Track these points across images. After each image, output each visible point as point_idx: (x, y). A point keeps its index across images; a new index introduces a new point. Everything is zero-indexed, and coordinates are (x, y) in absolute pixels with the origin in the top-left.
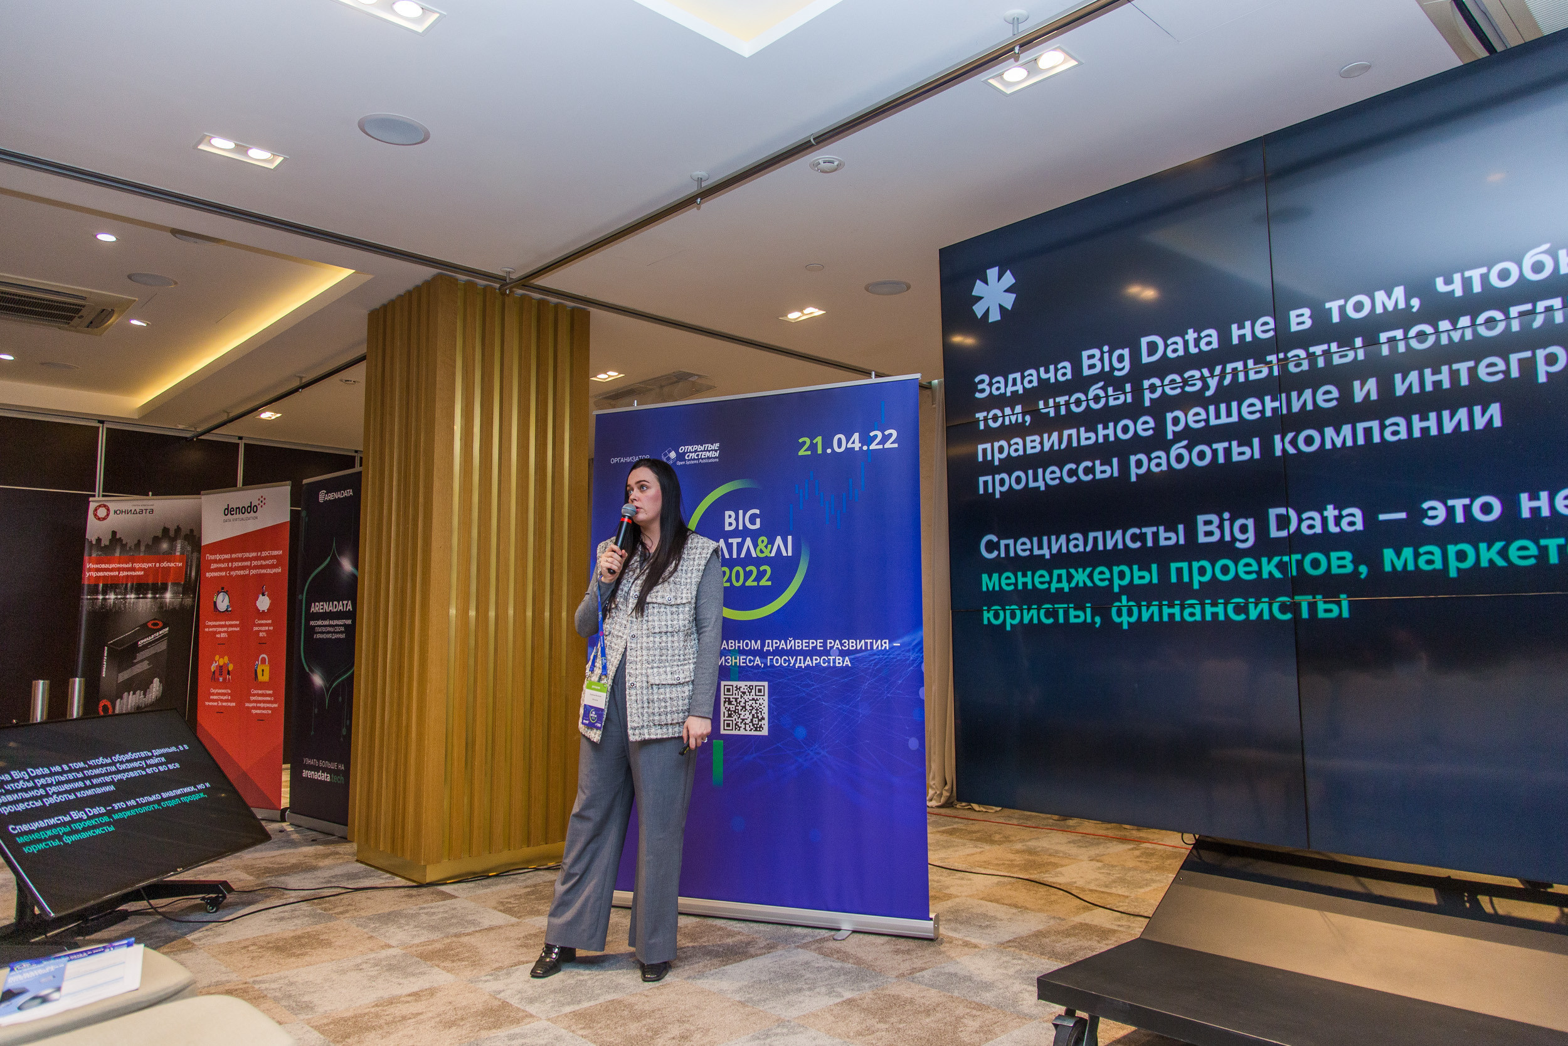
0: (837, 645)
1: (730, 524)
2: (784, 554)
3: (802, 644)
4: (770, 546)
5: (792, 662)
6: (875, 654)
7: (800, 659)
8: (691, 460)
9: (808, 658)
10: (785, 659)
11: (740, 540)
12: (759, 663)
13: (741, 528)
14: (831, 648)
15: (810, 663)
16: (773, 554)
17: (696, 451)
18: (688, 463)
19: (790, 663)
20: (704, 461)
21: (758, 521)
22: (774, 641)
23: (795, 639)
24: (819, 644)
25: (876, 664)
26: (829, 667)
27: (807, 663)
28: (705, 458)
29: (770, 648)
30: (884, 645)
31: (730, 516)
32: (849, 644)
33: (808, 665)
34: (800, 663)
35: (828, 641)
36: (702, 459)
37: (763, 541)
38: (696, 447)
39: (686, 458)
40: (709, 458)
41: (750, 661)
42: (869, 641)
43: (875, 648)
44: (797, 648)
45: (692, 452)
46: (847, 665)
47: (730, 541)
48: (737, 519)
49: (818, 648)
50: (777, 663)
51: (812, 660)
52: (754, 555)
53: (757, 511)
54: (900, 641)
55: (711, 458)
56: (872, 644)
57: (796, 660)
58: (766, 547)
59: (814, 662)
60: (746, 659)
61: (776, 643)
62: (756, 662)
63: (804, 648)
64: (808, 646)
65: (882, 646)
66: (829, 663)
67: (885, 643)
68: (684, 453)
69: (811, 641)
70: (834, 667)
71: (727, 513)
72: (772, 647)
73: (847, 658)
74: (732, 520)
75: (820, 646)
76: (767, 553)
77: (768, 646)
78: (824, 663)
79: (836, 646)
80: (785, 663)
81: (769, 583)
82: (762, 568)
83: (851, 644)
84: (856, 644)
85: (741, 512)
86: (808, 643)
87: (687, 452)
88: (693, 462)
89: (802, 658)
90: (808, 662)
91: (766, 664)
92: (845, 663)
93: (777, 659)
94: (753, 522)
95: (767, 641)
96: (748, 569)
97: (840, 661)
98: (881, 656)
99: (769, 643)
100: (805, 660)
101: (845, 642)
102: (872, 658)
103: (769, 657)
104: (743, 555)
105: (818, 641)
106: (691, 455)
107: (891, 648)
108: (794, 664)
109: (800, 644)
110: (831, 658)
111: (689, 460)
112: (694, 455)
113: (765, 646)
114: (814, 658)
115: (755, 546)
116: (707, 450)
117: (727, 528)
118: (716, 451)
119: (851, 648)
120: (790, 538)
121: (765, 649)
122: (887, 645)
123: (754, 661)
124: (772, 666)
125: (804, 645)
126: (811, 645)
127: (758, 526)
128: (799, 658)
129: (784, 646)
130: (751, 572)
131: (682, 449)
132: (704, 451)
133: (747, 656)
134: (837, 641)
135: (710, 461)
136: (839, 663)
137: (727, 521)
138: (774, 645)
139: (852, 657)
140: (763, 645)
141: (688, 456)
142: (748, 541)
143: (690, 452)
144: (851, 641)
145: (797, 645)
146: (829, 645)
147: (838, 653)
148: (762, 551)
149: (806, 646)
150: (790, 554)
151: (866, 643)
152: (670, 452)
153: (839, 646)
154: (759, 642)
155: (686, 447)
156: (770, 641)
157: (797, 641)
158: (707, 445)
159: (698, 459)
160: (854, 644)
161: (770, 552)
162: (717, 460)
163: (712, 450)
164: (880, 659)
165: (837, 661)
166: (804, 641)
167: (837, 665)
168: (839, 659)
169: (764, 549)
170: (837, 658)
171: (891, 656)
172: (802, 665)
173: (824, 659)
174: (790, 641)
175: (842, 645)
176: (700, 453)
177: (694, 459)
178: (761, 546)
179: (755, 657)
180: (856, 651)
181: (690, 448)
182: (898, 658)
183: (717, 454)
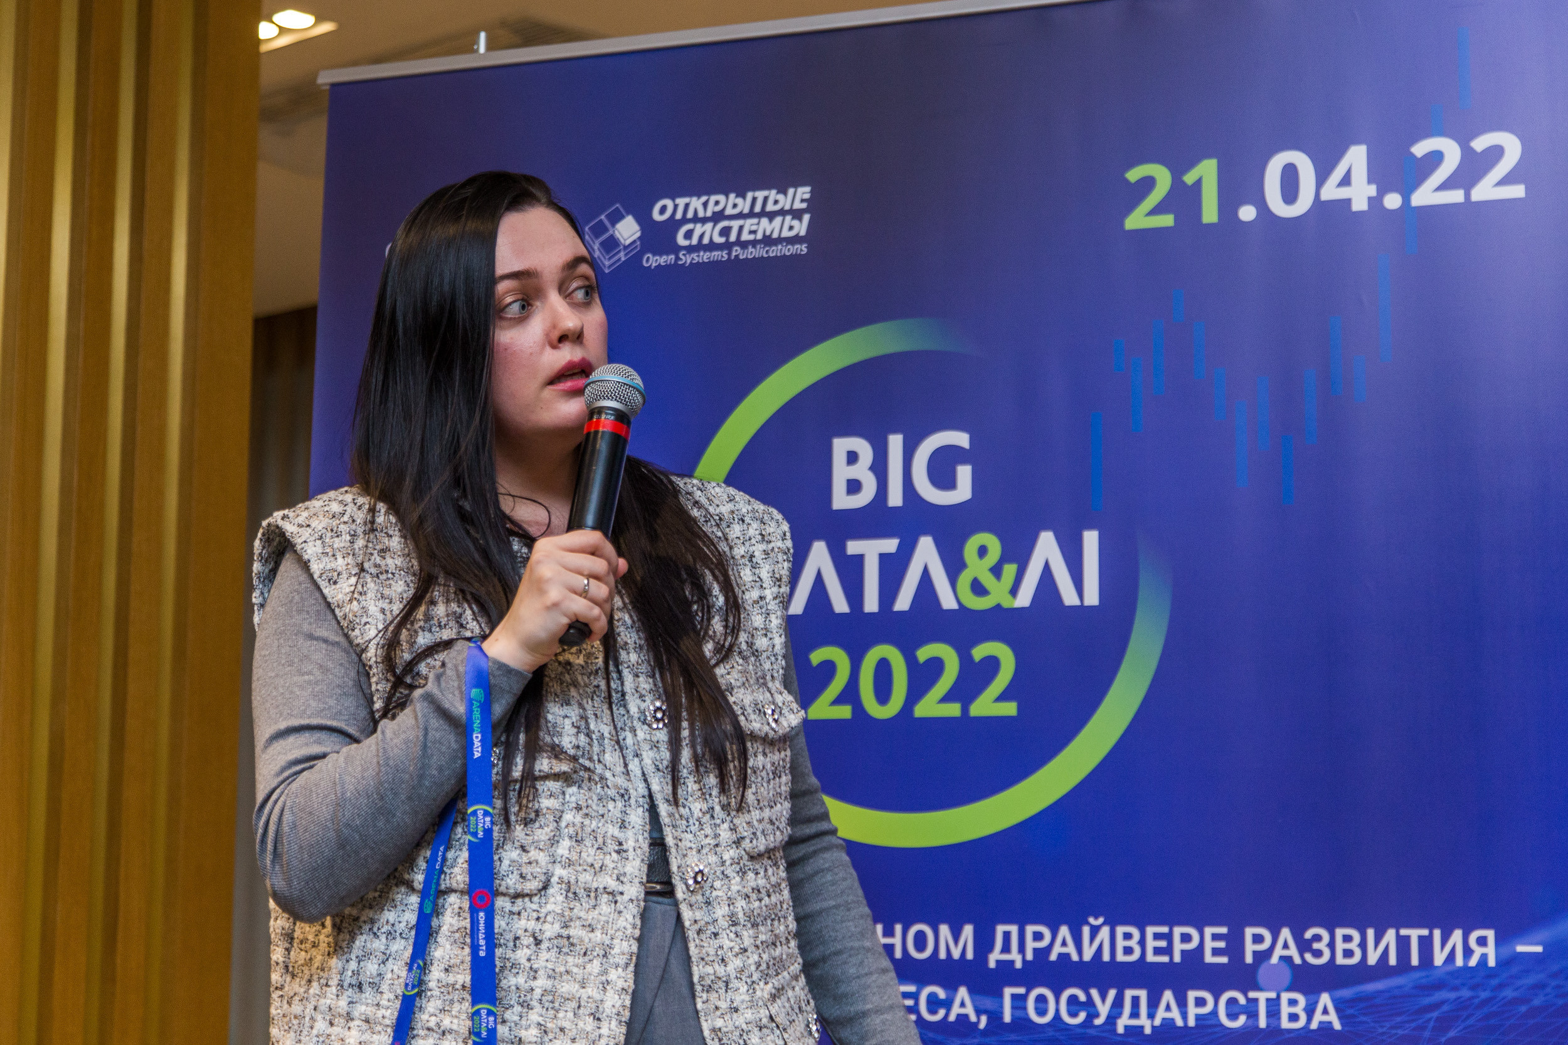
0: (1286, 941)
1: (854, 487)
2: (1069, 597)
3: (1142, 943)
4: (1010, 570)
5: (1104, 1009)
6: (1439, 985)
7: (1136, 1001)
8: (700, 247)
9: (1168, 996)
10: (1073, 1000)
11: (890, 545)
12: (969, 1010)
13: (895, 498)
14: (1262, 957)
15: (1175, 1014)
16: (1024, 599)
17: (718, 217)
18: (686, 259)
19: (1094, 1015)
20: (751, 253)
21: (964, 474)
22: (1030, 929)
23: (1112, 923)
24: (1209, 945)
25: (1444, 1024)
26: (1251, 1032)
27: (1161, 1014)
28: (754, 243)
29: (1015, 956)
30: (1478, 951)
31: (852, 457)
32: (1332, 945)
33: (1168, 1023)
34: (1135, 1014)
35: (1249, 932)
36: (744, 245)
37: (982, 551)
38: (719, 201)
39: (681, 241)
40: (768, 240)
41: (934, 1003)
42: (1414, 934)
43: (1439, 958)
44: (1121, 957)
45: (704, 220)
46: (1326, 1027)
47: (853, 547)
48: (880, 467)
49: (1209, 958)
50: (1042, 1012)
51: (1182, 1003)
52: (948, 602)
53: (961, 439)
54: (1545, 934)
55: (780, 240)
56: (1426, 944)
57: (1118, 1003)
58: (996, 571)
59: (1193, 1011)
60: (915, 996)
61: (1038, 936)
62: (956, 1010)
63: (1151, 958)
64: (1168, 951)
65: (1468, 952)
66: (1253, 1015)
67: (1482, 941)
68: (673, 225)
69: (1178, 931)
70: (1274, 1030)
71: (841, 446)
72: (1022, 949)
73: (1325, 999)
74: (862, 471)
75: (1216, 952)
76: (998, 594)
77: (1006, 949)
78: (1232, 1016)
79: (1279, 952)
80: (1073, 1015)
81: (1010, 709)
82: (979, 652)
83: (1340, 946)
84: (1363, 945)
85: (895, 442)
86: (1169, 937)
87: (685, 220)
88: (705, 257)
89: (1143, 994)
90: (1168, 1009)
91: (995, 1017)
92: (1318, 1017)
93: (1041, 999)
94: (942, 476)
95: (1000, 929)
96: (924, 653)
97: (1299, 1009)
98: (1466, 993)
99: (1007, 936)
100: (1153, 1004)
101: (1317, 938)
102: (1427, 1001)
103: (1008, 992)
104: (903, 602)
105: (1209, 931)
106: (699, 229)
107: (1504, 963)
108: (1112, 1019)
109: (1133, 943)
110: (1262, 997)
111: (690, 249)
112: (710, 232)
113: (991, 948)
114: (1192, 995)
115: (954, 566)
116: (763, 213)
117: (841, 500)
118: (797, 214)
119: (1340, 960)
120: (1091, 540)
121: (994, 958)
122: (1490, 950)
123: (948, 1004)
124: (1022, 1023)
125: (1151, 944)
126: (1178, 947)
127: (963, 490)
128: (1129, 994)
129: (1071, 949)
130: (936, 666)
131: (663, 210)
132: (751, 214)
133: (922, 982)
134: (1286, 933)
135: (775, 251)
136: (1294, 1017)
137: (841, 473)
138: (1030, 945)
139: (1346, 993)
140: (984, 943)
141: (689, 235)
142: (926, 552)
143: (696, 219)
144: (1340, 932)
145: (1121, 943)
146: (1250, 948)
147: (1287, 975)
148: (978, 589)
149: (1158, 951)
150: (1092, 597)
151: (1403, 944)
152: (616, 218)
153: (1293, 952)
154: (968, 931)
155: (681, 202)
156: (1014, 929)
157: (1120, 930)
158: (760, 195)
159: (728, 246)
160: (1354, 946)
161: (1014, 591)
162: (803, 249)
163: (782, 212)
164: (1462, 1006)
165: (1285, 1010)
166: (1150, 930)
167: (1285, 1024)
168: (1293, 1002)
169: (988, 580)
170: (1285, 996)
171: (1509, 993)
172: (1144, 1021)
173: (1232, 1002)
174: (1095, 931)
175: (1304, 946)
176: (735, 224)
177: (712, 246)
178: (976, 568)
179: (952, 988)
180: (1362, 973)
181: (696, 203)
182: (1537, 1002)
183: (801, 227)
